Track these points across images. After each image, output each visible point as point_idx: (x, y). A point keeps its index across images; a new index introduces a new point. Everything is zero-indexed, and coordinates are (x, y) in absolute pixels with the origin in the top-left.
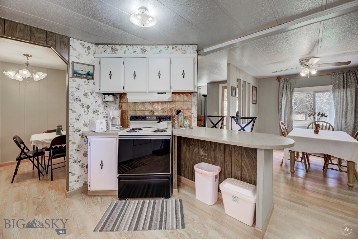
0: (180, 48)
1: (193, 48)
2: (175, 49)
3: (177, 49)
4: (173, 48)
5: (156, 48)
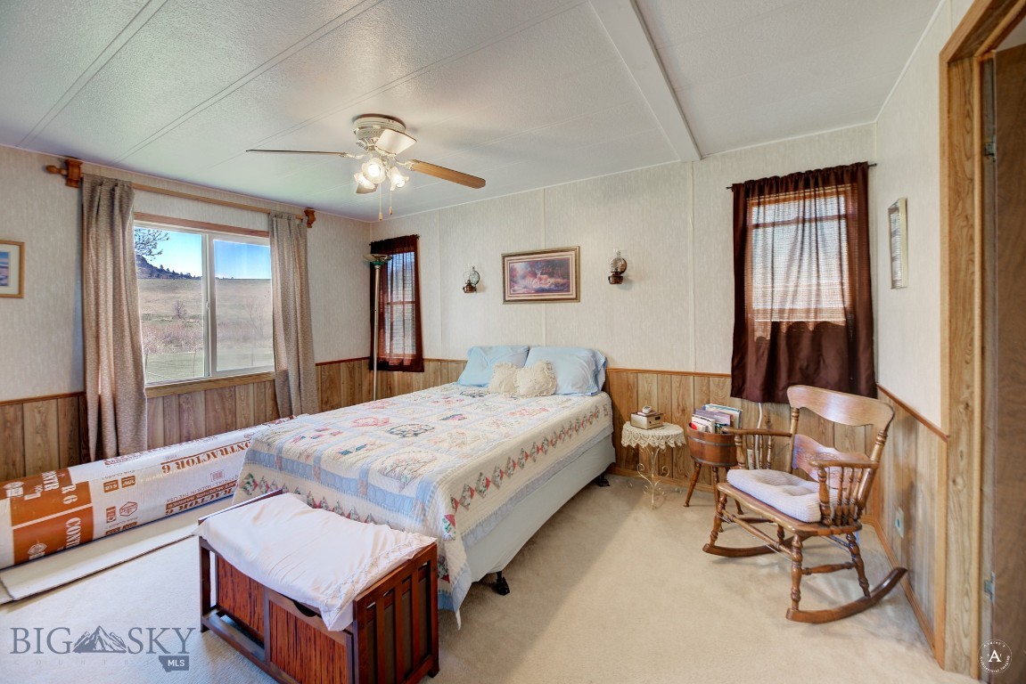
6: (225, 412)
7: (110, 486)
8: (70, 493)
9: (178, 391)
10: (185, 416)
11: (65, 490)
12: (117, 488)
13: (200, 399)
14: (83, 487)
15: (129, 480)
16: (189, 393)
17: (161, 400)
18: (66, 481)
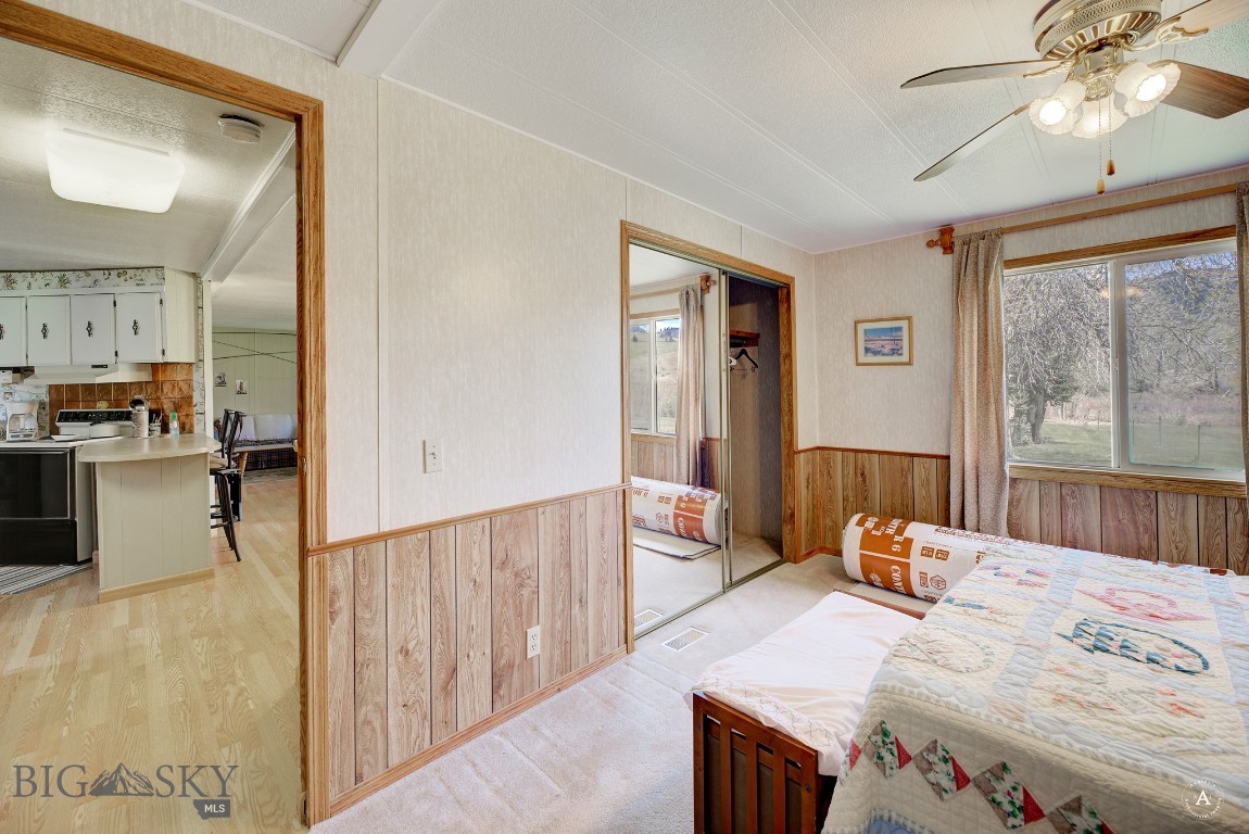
0: (132, 275)
1: (157, 275)
2: (123, 278)
3: (128, 276)
4: (119, 276)
5: (88, 275)
6: (1137, 528)
7: (927, 552)
8: (898, 543)
9: (1061, 477)
10: (1070, 514)
11: (897, 538)
12: (931, 556)
13: (1093, 496)
14: (909, 542)
15: (943, 555)
16: (1075, 484)
17: (1037, 483)
18: (900, 531)
